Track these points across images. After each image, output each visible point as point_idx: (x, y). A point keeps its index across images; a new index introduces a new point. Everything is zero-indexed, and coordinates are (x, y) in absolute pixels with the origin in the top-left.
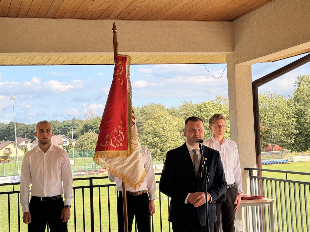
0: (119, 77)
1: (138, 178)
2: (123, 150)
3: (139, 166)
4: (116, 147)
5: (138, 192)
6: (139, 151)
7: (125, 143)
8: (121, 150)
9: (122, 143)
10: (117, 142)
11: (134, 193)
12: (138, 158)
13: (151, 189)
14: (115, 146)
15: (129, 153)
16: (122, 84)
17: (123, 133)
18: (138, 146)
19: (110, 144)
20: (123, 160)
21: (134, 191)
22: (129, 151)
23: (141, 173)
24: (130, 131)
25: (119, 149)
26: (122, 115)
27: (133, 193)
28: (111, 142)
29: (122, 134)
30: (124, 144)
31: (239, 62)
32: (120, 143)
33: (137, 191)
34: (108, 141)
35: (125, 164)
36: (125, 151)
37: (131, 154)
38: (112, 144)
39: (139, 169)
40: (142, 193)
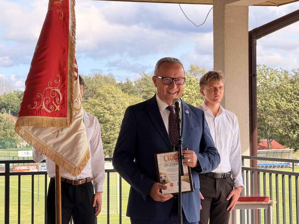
0: (58, 8)
4: (50, 112)
5: (79, 180)
6: (81, 120)
7: (63, 107)
8: (57, 117)
9: (59, 106)
11: (73, 182)
13: (98, 177)
14: (50, 110)
16: (61, 18)
17: (61, 91)
18: (81, 112)
19: (42, 106)
20: (58, 131)
23: (83, 152)
25: (54, 115)
26: (60, 65)
27: (72, 181)
28: (44, 104)
29: (60, 93)
31: (230, 1)
34: (39, 102)
35: (60, 138)
36: (63, 118)
38: (44, 107)
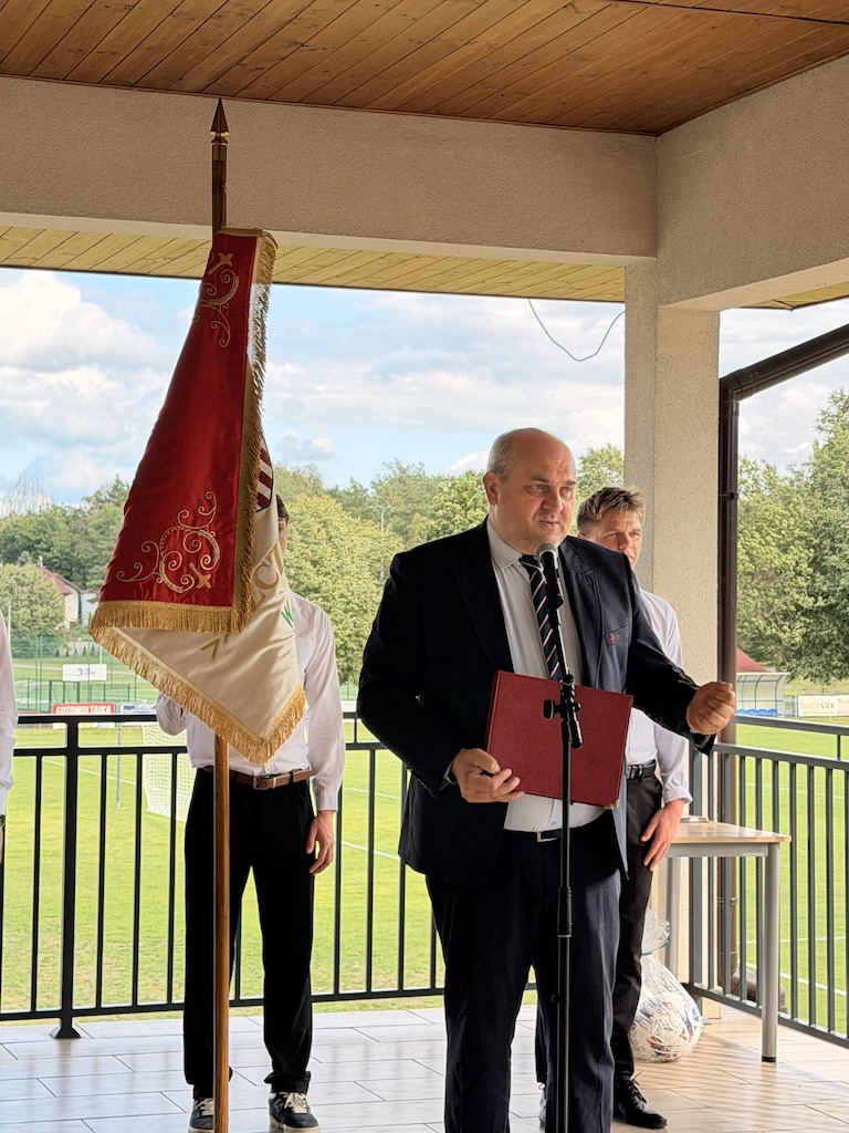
0: (216, 316)
1: (270, 717)
2: (210, 605)
3: (279, 673)
4: (180, 592)
5: (272, 776)
6: (278, 612)
7: (222, 579)
8: (204, 604)
9: (209, 576)
10: (189, 571)
11: (255, 780)
12: (273, 638)
13: (325, 770)
14: (181, 585)
15: (235, 619)
16: (225, 344)
17: (216, 537)
18: (277, 592)
19: (157, 576)
20: (217, 642)
21: (257, 772)
22: (234, 610)
23: (281, 701)
24: (247, 531)
25: (194, 600)
26: (216, 468)
27: (252, 777)
28: (162, 570)
29: (214, 542)
30: (218, 580)
31: (674, 298)
32: (199, 574)
33: (268, 772)
34: (148, 565)
35: (219, 663)
37: (242, 622)
38: (164, 578)
39: (275, 681)
40: (287, 782)
